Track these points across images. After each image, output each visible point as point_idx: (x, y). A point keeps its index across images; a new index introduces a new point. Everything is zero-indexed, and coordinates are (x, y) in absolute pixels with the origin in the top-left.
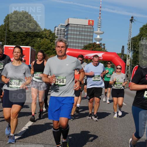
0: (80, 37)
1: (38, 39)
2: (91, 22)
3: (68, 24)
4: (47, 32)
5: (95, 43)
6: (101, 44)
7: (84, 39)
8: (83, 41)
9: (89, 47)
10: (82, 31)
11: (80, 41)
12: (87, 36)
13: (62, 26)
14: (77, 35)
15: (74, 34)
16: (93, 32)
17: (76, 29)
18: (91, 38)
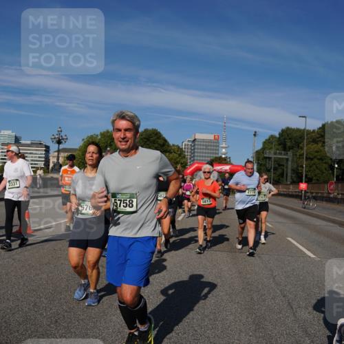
0: (207, 151)
2: (216, 137)
3: (195, 139)
4: (175, 147)
5: (221, 157)
6: (226, 157)
7: (211, 153)
8: (209, 155)
9: (216, 161)
10: (209, 146)
11: (206, 155)
12: (213, 150)
13: (189, 141)
14: (203, 149)
15: (200, 149)
16: (218, 146)
17: (202, 143)
18: (217, 152)
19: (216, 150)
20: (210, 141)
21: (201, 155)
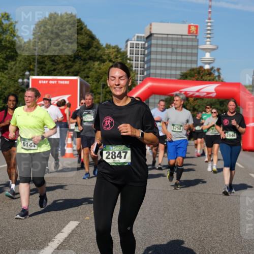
0: (174, 57)
1: (97, 63)
2: (193, 29)
3: (151, 35)
4: (111, 50)
5: (201, 67)
6: (212, 68)
7: (182, 62)
8: (179, 65)
9: (192, 76)
10: (177, 46)
11: (174, 65)
12: (187, 54)
13: (139, 38)
14: (167, 53)
15: (162, 53)
16: (197, 47)
17: (165, 42)
18: (194, 58)
19: (192, 54)
20: (181, 38)
21: (164, 64)
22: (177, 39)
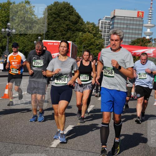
0: (128, 31)
1: (80, 33)
2: (141, 14)
3: (114, 17)
4: (90, 25)
5: (144, 38)
6: (151, 39)
7: (132, 33)
9: (138, 43)
10: (130, 24)
11: (127, 36)
12: (136, 29)
13: (107, 18)
14: (123, 28)
15: (120, 28)
16: (142, 25)
17: (122, 22)
18: (140, 32)
19: (139, 29)
20: (133, 19)
22: (130, 20)
